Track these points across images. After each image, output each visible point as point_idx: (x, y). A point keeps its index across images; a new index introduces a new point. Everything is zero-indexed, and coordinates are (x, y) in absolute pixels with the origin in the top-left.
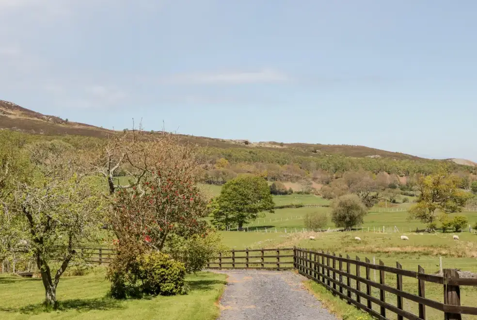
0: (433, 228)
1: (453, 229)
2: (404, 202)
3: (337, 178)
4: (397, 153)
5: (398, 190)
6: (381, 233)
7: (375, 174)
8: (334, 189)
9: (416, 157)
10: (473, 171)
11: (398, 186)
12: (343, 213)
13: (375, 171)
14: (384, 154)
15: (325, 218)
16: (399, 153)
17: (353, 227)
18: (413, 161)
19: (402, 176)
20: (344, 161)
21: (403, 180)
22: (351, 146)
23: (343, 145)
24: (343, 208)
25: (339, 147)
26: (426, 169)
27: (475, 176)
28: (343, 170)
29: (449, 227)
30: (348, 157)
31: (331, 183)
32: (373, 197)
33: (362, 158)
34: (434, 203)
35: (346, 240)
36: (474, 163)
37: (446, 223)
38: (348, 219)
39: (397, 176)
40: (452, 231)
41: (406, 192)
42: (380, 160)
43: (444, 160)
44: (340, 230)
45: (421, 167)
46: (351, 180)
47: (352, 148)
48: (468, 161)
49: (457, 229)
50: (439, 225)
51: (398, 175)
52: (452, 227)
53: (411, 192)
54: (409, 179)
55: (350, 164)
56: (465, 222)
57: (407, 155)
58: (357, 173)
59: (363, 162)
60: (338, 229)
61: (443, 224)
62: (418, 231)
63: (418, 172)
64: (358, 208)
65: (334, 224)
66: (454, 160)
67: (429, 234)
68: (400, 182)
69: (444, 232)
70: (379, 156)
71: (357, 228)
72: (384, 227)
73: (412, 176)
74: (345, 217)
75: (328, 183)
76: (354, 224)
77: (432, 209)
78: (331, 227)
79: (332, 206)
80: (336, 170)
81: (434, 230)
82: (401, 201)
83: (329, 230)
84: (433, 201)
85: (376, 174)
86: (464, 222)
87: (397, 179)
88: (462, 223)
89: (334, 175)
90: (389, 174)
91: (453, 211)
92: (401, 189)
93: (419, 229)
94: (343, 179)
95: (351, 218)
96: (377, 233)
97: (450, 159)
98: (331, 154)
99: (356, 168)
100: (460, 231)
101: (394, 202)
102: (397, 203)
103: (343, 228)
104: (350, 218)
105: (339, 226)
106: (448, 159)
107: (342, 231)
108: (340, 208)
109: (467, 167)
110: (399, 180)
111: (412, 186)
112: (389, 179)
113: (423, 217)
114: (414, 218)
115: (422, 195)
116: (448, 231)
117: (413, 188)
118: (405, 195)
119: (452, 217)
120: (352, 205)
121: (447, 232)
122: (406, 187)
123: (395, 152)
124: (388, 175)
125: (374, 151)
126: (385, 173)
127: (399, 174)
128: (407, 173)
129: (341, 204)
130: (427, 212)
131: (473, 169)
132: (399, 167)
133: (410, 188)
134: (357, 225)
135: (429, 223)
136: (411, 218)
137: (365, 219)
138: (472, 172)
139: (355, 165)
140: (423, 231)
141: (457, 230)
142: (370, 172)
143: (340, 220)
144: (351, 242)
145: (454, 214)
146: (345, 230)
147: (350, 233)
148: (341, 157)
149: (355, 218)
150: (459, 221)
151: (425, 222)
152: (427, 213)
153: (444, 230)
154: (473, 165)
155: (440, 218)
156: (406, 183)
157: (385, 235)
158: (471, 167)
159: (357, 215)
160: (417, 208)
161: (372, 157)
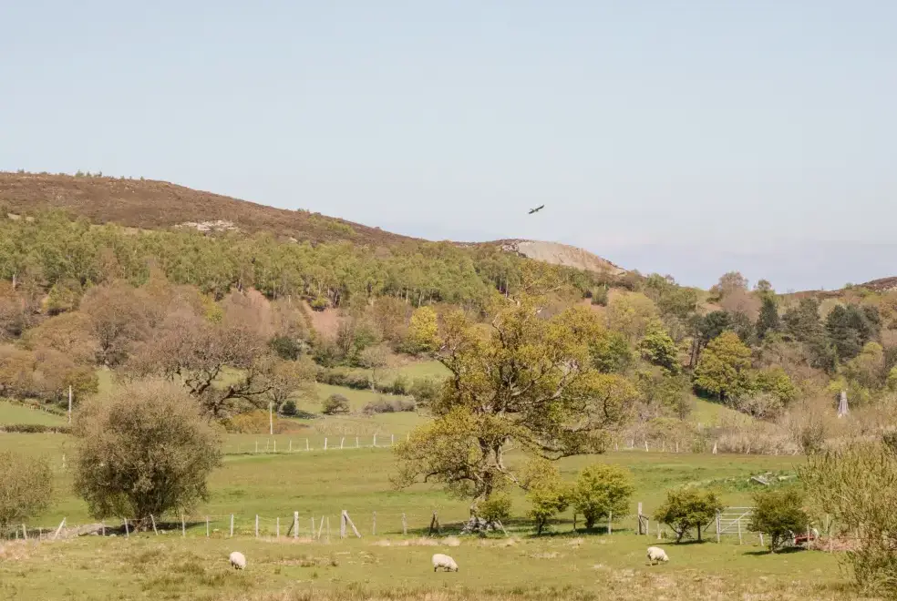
0: (497, 515)
1: (575, 522)
2: (329, 411)
3: (54, 312)
4: (299, 212)
5: (306, 363)
6: (284, 539)
7: (212, 296)
8: (41, 358)
9: (377, 231)
10: (595, 291)
11: (304, 346)
12: (123, 459)
13: (214, 285)
14: (250, 217)
15: (45, 478)
16: (309, 215)
17: (167, 517)
18: (366, 247)
19: (319, 308)
20: (86, 241)
21: (327, 325)
22: (112, 180)
23: (79, 175)
24: (127, 437)
25: (61, 182)
26: (416, 278)
27: (597, 308)
28: (83, 281)
29: (559, 516)
30: (102, 229)
31: (33, 333)
32: (232, 393)
33: (162, 233)
34: (501, 414)
35: (156, 570)
36: (596, 260)
37: (550, 496)
38: (145, 483)
39: (302, 309)
40: (569, 528)
41: (337, 370)
42: (233, 241)
43: (487, 245)
44: (109, 531)
45: (395, 274)
46: (114, 320)
47: (122, 187)
48: (574, 251)
49: (590, 521)
50: (521, 505)
51: (305, 303)
52: (569, 513)
53: (357, 374)
54: (347, 320)
55: (108, 254)
56: (621, 492)
57: (340, 221)
58: (139, 292)
59: (167, 247)
60: (101, 525)
61: (538, 500)
62: (434, 531)
63: (386, 290)
64: (185, 439)
65: (83, 505)
66: (522, 248)
67: (484, 542)
68: (312, 332)
69: (539, 535)
70: (229, 224)
71: (184, 519)
72: (296, 513)
73: (362, 304)
74: (131, 475)
75: (17, 334)
76: (173, 504)
77: (491, 442)
78: (72, 517)
79: (78, 431)
80: (53, 278)
81: (498, 526)
82: (317, 408)
83: (62, 531)
84: (497, 410)
85: (219, 298)
86: (618, 494)
87: (303, 322)
88: (611, 496)
89: (46, 300)
90: (270, 296)
91: (573, 450)
92: (318, 360)
93: (442, 523)
94: (81, 316)
95: (157, 476)
96: (269, 540)
97: (507, 242)
98: (30, 214)
99: (136, 272)
100: (603, 531)
101: (290, 411)
102: (304, 415)
103: (126, 521)
104: (154, 479)
105: (105, 513)
106: (499, 243)
107: (121, 531)
108: (111, 438)
109: (573, 276)
110: (309, 325)
111: (362, 348)
112: (266, 317)
113: (456, 472)
114: (421, 477)
115: (456, 383)
116: (554, 528)
117: (366, 353)
118: (330, 383)
119: (569, 475)
120: (162, 427)
121: (552, 535)
122: (338, 350)
123: (295, 209)
124: (267, 304)
125: (211, 205)
126: (254, 294)
127: (309, 297)
128: (340, 296)
129: (118, 421)
130: (475, 454)
131: (592, 284)
132: (308, 270)
133: (351, 354)
134: (181, 510)
135: (481, 499)
136: (408, 477)
137: (214, 481)
138: (589, 295)
139: (134, 257)
140: (454, 529)
141: (593, 524)
142: (193, 290)
143: (111, 490)
144: (182, 580)
145: (578, 462)
146: (131, 529)
147: (156, 541)
148: (73, 225)
149: (176, 480)
150: (600, 488)
151: (464, 492)
152: (472, 458)
153: (541, 525)
154: (593, 268)
155: (523, 477)
156: (335, 335)
157: (305, 547)
158: (587, 274)
159: (183, 466)
160: (433, 438)
161: (202, 227)
